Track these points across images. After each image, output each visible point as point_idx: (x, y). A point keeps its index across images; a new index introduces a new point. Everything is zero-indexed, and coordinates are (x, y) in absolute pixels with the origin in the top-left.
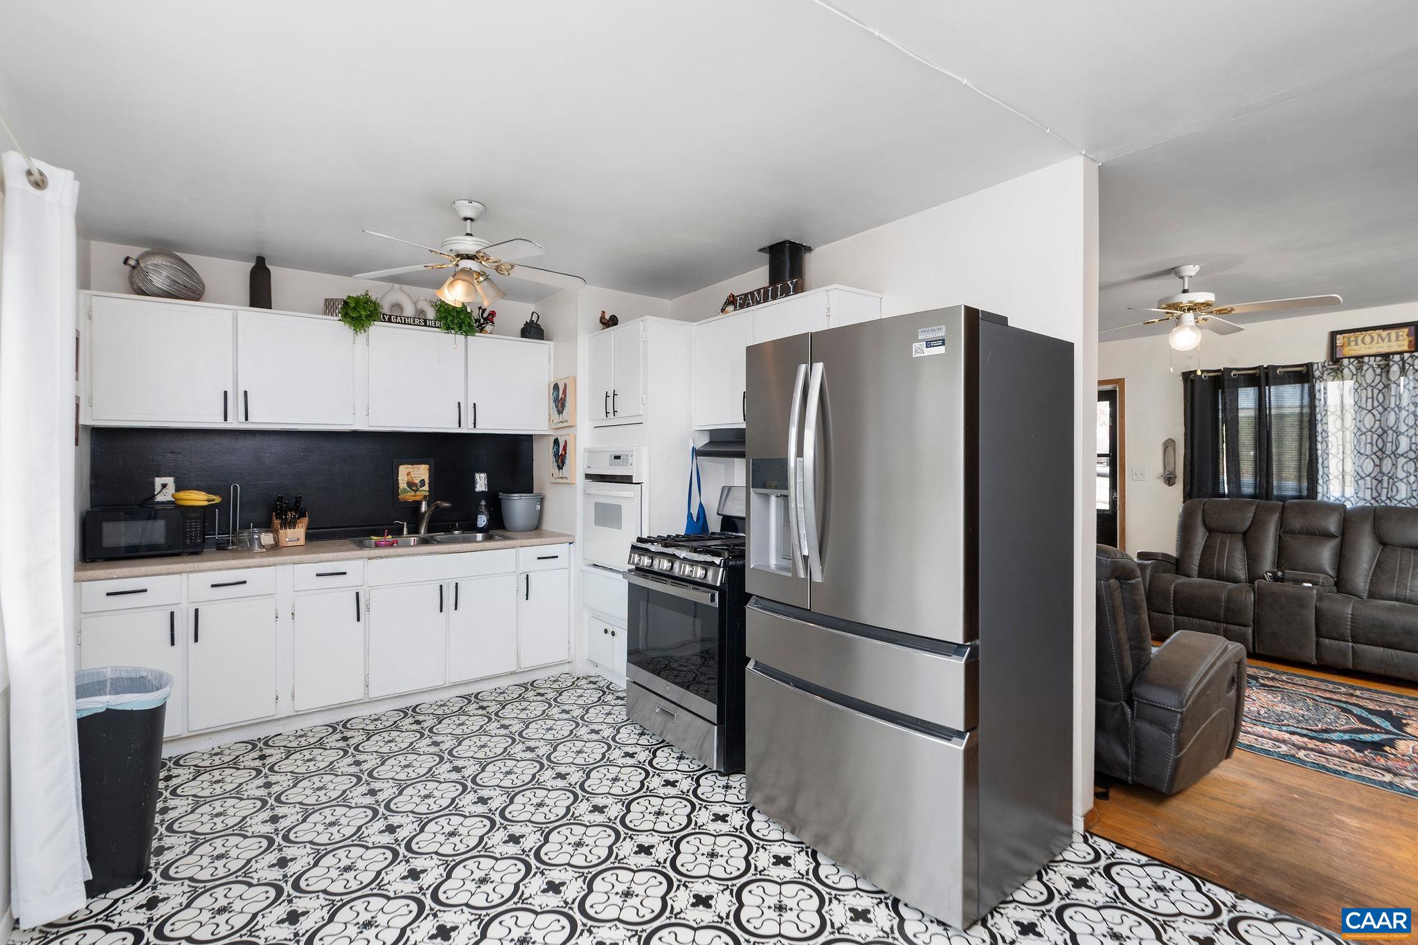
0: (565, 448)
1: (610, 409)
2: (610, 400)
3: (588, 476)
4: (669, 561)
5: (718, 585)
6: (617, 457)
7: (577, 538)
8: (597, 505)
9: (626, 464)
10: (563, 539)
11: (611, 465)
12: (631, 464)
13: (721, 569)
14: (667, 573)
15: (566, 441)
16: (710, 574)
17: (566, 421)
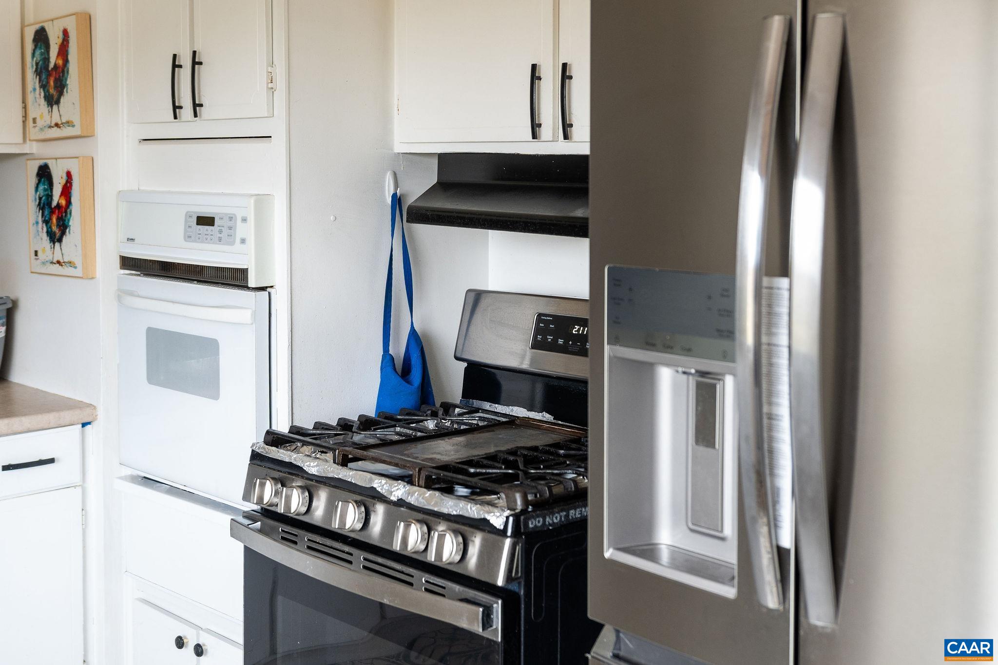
0: (67, 191)
1: (185, 100)
2: (184, 75)
3: (128, 263)
4: (358, 503)
5: (500, 582)
6: (205, 221)
7: (101, 413)
8: (153, 334)
9: (228, 238)
10: (67, 416)
11: (188, 237)
12: (243, 241)
13: (508, 542)
14: (352, 535)
15: (69, 174)
16: (474, 550)
17: (69, 123)
